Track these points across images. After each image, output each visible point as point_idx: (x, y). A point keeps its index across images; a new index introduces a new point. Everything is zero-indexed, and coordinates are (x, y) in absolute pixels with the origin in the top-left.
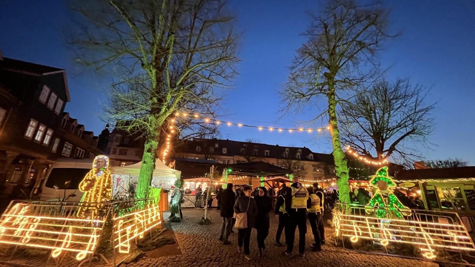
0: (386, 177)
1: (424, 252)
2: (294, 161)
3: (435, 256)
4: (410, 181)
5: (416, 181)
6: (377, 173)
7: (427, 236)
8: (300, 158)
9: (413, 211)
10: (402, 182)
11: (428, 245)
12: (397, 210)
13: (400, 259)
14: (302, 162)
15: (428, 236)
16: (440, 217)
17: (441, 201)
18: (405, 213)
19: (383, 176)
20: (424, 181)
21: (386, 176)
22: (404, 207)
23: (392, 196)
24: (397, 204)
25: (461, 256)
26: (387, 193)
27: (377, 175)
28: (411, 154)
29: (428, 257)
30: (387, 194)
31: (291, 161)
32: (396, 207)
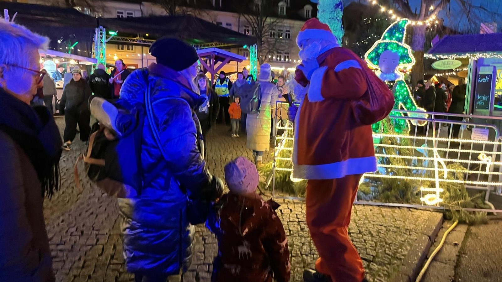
0: (400, 44)
1: (425, 193)
2: (269, 20)
3: (441, 200)
4: (454, 56)
5: (466, 57)
6: (385, 34)
7: (439, 164)
8: (285, 13)
9: (430, 116)
10: (440, 59)
11: (437, 180)
12: (403, 115)
13: (376, 209)
14: (288, 23)
15: (443, 163)
16: (477, 127)
17: (496, 96)
18: (416, 120)
19: (394, 41)
20: (479, 55)
21: (400, 40)
22: (418, 108)
23: (401, 86)
24: (405, 104)
25: (487, 197)
26: (393, 78)
27: (384, 38)
28: (480, 7)
29: (428, 203)
30: (393, 82)
31: (264, 19)
32: (402, 108)
